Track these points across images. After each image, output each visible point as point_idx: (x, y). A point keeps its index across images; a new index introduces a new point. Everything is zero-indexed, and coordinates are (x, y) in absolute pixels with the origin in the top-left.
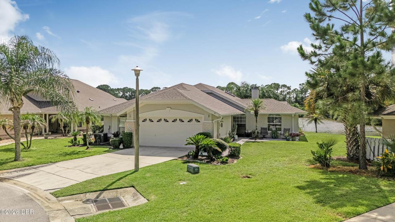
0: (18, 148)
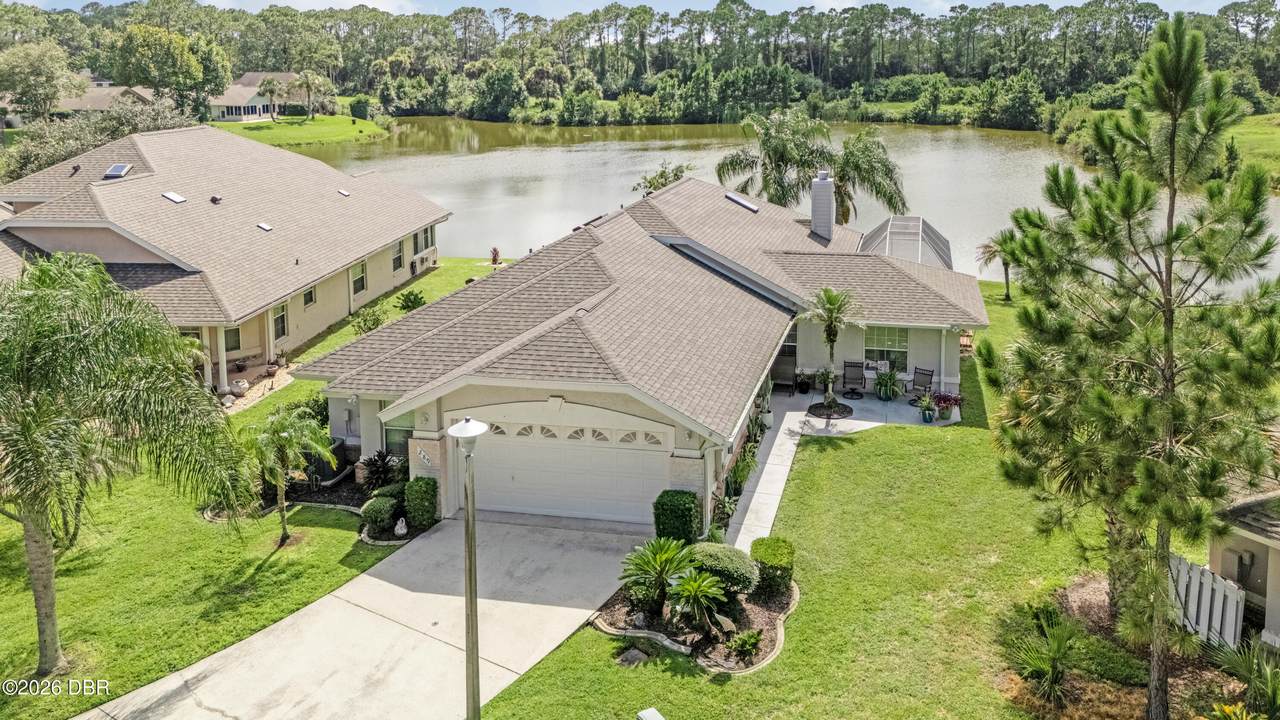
0: (48, 632)
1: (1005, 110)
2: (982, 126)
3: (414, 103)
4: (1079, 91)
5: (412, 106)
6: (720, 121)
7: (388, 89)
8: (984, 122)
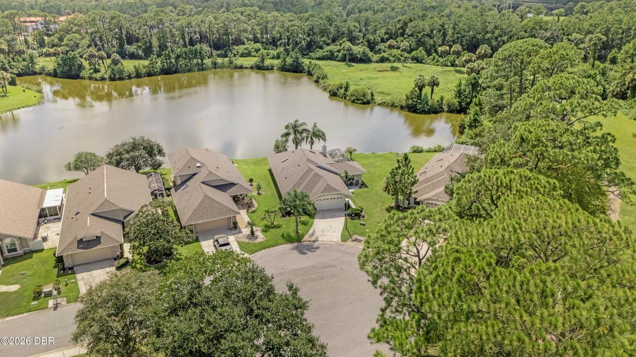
1: (291, 65)
2: (282, 71)
3: (19, 70)
4: (311, 52)
5: (19, 72)
6: (179, 72)
7: (4, 65)
8: (283, 69)
